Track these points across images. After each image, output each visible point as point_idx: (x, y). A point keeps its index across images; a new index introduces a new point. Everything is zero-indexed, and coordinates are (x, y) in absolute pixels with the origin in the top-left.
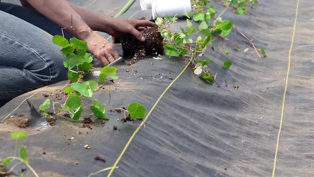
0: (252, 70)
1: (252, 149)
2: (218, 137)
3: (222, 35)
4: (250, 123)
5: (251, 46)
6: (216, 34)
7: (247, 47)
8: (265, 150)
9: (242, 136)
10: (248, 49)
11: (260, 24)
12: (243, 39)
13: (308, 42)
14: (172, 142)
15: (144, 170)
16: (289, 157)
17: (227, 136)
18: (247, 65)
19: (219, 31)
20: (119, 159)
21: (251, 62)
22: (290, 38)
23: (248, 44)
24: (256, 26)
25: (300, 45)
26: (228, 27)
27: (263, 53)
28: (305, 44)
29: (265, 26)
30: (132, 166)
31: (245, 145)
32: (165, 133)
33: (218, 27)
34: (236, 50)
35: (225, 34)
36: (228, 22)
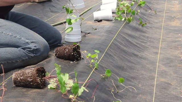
0: (151, 18)
1: (152, 46)
2: (140, 43)
3: (141, 6)
4: (151, 38)
5: (152, 10)
6: (140, 5)
7: (150, 10)
8: (156, 47)
9: (148, 42)
10: (150, 11)
11: (154, 3)
12: (149, 8)
13: (170, 10)
14: (125, 43)
15: (115, 53)
16: (164, 48)
17: (143, 42)
18: (150, 16)
19: (141, 5)
20: (108, 48)
21: (151, 15)
22: (164, 8)
23: (150, 9)
24: (153, 4)
25: (168, 10)
26: (144, 3)
27: (156, 12)
28: (169, 10)
29: (156, 4)
30: (112, 51)
31: (149, 45)
32: (123, 40)
33: (140, 3)
34: (146, 11)
35: (143, 5)
36: (143, 1)
